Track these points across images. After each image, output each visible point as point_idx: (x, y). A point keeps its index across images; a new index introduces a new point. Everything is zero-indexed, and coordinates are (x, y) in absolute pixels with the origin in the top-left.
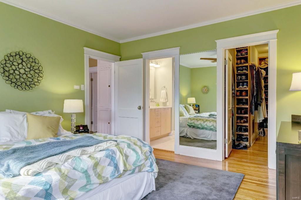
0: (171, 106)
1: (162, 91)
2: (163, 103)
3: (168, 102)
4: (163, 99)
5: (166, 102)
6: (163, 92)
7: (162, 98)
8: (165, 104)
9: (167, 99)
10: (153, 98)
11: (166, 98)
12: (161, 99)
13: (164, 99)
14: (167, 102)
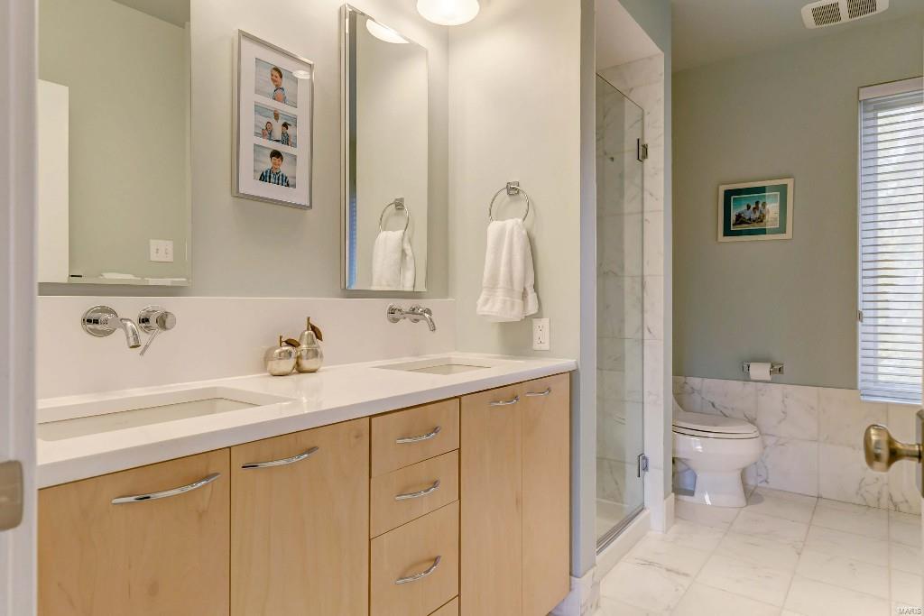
0: (567, 362)
1: (494, 227)
2: (506, 327)
3: (545, 322)
4: (500, 295)
5: (528, 320)
6: (506, 229)
7: (493, 287)
8: (516, 337)
9: (531, 296)
10: (421, 288)
11: (531, 282)
12: (483, 296)
13: (510, 290)
14: (539, 315)
